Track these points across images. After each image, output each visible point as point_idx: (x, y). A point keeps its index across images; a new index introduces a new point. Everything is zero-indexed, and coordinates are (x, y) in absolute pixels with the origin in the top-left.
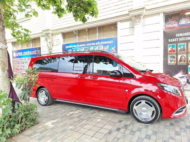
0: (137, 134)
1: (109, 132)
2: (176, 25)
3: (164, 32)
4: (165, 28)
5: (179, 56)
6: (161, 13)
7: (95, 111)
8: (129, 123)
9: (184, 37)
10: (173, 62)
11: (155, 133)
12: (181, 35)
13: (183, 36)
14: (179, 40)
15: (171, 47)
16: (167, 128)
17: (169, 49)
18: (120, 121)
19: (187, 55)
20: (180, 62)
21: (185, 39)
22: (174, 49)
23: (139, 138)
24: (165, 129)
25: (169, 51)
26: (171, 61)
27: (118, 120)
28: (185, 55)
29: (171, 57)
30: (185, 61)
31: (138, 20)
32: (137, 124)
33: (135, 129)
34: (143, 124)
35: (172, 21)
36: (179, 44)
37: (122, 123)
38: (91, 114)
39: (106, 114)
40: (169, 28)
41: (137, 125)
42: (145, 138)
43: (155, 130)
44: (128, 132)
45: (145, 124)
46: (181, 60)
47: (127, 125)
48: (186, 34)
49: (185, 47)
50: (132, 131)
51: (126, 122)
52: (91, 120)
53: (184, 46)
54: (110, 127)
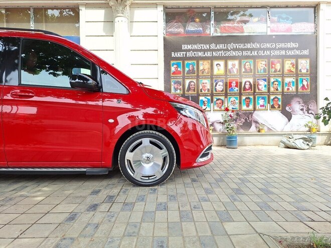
0: (139, 206)
1: (70, 218)
2: (181, 30)
3: (165, 39)
4: (166, 33)
5: (187, 82)
6: (160, 4)
7: (27, 185)
8: (115, 191)
9: (194, 50)
10: (178, 91)
11: (173, 198)
12: (189, 47)
13: (191, 50)
14: (186, 54)
15: (175, 66)
16: (190, 187)
17: (173, 69)
18: (96, 192)
19: (198, 81)
20: (189, 92)
21: (195, 54)
22: (179, 69)
23: (144, 212)
24: (187, 189)
25: (172, 72)
26: (176, 89)
27: (90, 191)
28: (195, 81)
29: (175, 83)
30: (194, 91)
31: (121, 8)
32: (133, 190)
33: (131, 199)
34: (145, 188)
35: (176, 22)
36: (186, 62)
37: (100, 194)
38: (14, 192)
39: (56, 186)
40: (171, 34)
41: (135, 191)
42: (157, 209)
43: (172, 193)
44: (116, 208)
45: (150, 187)
46: (189, 89)
47: (112, 195)
48: (195, 47)
49: (195, 67)
50: (125, 204)
51: (108, 191)
52: (13, 202)
53: (193, 67)
54: (72, 208)
